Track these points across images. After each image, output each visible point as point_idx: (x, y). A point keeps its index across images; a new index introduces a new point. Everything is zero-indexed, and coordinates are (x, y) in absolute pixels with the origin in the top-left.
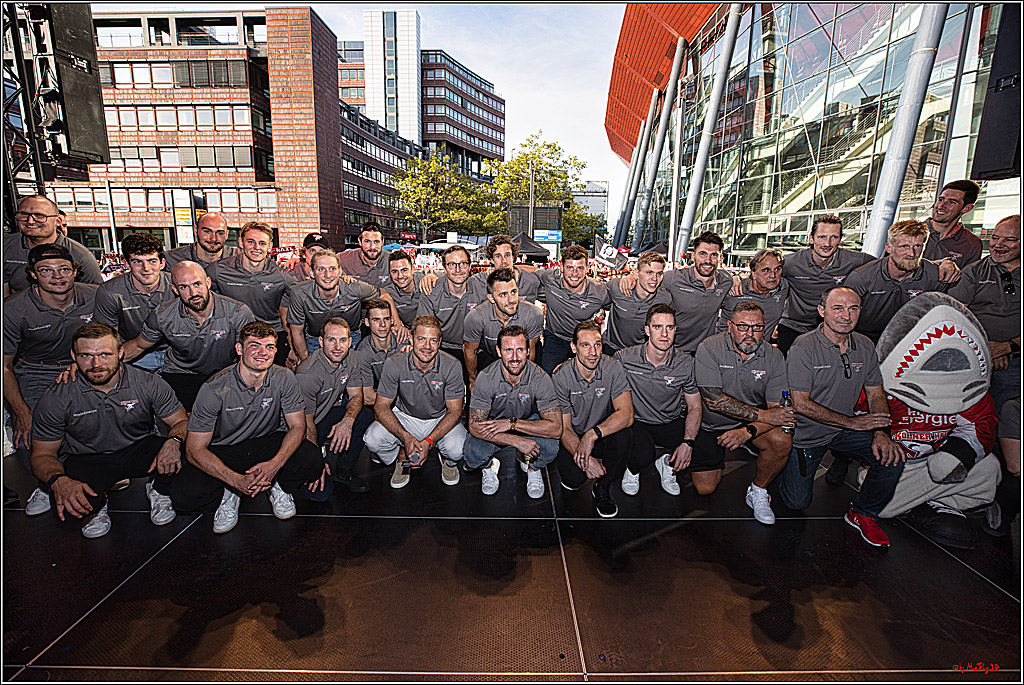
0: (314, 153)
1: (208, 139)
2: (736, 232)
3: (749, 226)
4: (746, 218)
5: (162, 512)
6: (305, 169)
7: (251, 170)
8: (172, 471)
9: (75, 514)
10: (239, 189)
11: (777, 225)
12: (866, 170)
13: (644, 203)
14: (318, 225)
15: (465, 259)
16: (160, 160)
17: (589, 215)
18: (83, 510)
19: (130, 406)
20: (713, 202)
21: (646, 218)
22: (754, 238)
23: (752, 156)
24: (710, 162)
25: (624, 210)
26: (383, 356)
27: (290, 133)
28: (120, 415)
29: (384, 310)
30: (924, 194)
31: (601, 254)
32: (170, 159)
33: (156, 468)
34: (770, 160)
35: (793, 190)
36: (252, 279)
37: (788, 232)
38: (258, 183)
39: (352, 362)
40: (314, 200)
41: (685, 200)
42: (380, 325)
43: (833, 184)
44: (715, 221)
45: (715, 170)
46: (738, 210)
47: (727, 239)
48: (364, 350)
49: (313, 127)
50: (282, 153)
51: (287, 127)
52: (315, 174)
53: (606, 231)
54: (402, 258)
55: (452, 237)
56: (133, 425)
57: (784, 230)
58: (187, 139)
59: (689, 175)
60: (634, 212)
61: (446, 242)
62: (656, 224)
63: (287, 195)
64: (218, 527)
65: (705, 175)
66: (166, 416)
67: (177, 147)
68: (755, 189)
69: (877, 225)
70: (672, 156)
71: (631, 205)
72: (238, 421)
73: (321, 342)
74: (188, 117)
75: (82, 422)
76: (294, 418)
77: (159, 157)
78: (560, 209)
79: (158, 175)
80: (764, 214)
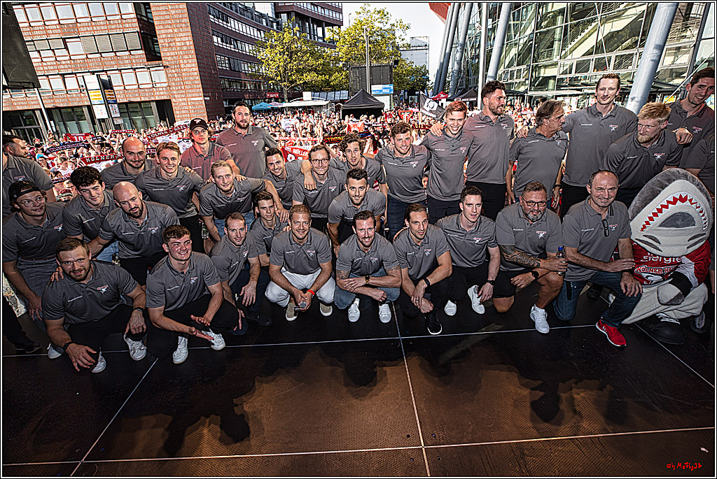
0: (190, 34)
1: (102, 28)
2: (532, 76)
3: (542, 70)
4: (541, 63)
5: (138, 351)
6: (185, 48)
7: (141, 52)
8: (141, 331)
9: (85, 366)
10: (135, 69)
11: (565, 68)
12: (641, 15)
13: (458, 55)
14: (202, 94)
15: (325, 156)
16: (68, 49)
17: (414, 67)
18: (90, 364)
19: (104, 290)
20: (514, 51)
21: (460, 68)
22: (546, 80)
23: (546, 9)
24: (512, 17)
25: (442, 61)
26: (271, 232)
27: (167, 17)
28: (99, 296)
29: (269, 201)
30: (688, 33)
31: (425, 107)
32: (76, 47)
33: (130, 330)
34: (561, 12)
35: (580, 37)
36: (170, 184)
37: (573, 75)
38: (149, 63)
39: (250, 241)
40: (196, 74)
41: (491, 51)
42: (267, 212)
43: (612, 31)
44: (515, 68)
45: (516, 22)
46: (534, 57)
47: (525, 82)
48: (257, 229)
49: (186, 10)
50: (164, 36)
51: (164, 13)
52: (193, 52)
53: (428, 79)
54: (275, 153)
55: (307, 95)
56: (109, 301)
57: (570, 73)
58: (85, 29)
59: (494, 29)
60: (451, 61)
61: (302, 100)
62: (468, 71)
63: (174, 71)
64: (176, 360)
65: (508, 27)
66: (129, 293)
67: (79, 37)
68: (548, 37)
69: (646, 66)
70: (480, 12)
71: (447, 57)
72: (177, 296)
73: (226, 232)
74: (82, 8)
75: (74, 305)
76: (214, 288)
77: (66, 48)
78: (391, 67)
79: (69, 62)
80: (555, 60)
